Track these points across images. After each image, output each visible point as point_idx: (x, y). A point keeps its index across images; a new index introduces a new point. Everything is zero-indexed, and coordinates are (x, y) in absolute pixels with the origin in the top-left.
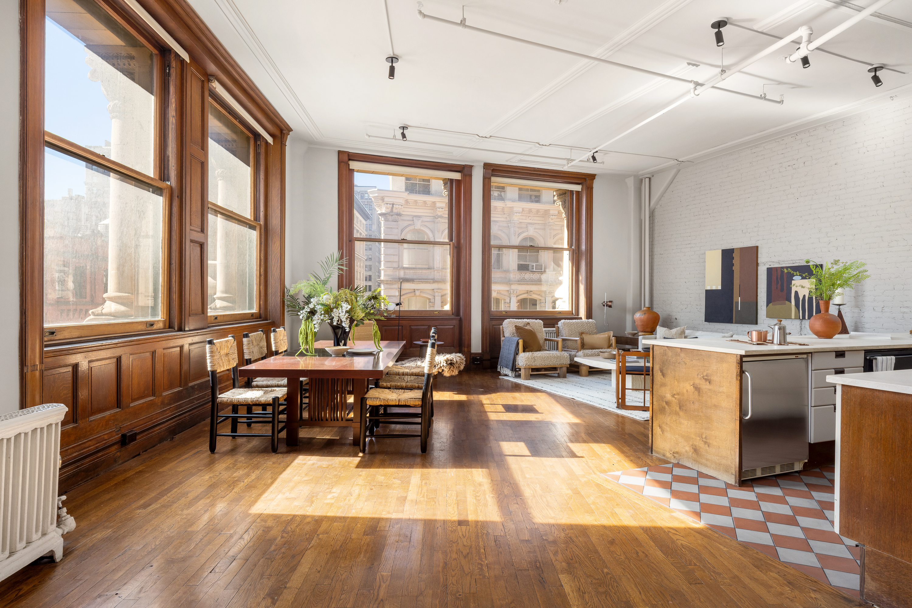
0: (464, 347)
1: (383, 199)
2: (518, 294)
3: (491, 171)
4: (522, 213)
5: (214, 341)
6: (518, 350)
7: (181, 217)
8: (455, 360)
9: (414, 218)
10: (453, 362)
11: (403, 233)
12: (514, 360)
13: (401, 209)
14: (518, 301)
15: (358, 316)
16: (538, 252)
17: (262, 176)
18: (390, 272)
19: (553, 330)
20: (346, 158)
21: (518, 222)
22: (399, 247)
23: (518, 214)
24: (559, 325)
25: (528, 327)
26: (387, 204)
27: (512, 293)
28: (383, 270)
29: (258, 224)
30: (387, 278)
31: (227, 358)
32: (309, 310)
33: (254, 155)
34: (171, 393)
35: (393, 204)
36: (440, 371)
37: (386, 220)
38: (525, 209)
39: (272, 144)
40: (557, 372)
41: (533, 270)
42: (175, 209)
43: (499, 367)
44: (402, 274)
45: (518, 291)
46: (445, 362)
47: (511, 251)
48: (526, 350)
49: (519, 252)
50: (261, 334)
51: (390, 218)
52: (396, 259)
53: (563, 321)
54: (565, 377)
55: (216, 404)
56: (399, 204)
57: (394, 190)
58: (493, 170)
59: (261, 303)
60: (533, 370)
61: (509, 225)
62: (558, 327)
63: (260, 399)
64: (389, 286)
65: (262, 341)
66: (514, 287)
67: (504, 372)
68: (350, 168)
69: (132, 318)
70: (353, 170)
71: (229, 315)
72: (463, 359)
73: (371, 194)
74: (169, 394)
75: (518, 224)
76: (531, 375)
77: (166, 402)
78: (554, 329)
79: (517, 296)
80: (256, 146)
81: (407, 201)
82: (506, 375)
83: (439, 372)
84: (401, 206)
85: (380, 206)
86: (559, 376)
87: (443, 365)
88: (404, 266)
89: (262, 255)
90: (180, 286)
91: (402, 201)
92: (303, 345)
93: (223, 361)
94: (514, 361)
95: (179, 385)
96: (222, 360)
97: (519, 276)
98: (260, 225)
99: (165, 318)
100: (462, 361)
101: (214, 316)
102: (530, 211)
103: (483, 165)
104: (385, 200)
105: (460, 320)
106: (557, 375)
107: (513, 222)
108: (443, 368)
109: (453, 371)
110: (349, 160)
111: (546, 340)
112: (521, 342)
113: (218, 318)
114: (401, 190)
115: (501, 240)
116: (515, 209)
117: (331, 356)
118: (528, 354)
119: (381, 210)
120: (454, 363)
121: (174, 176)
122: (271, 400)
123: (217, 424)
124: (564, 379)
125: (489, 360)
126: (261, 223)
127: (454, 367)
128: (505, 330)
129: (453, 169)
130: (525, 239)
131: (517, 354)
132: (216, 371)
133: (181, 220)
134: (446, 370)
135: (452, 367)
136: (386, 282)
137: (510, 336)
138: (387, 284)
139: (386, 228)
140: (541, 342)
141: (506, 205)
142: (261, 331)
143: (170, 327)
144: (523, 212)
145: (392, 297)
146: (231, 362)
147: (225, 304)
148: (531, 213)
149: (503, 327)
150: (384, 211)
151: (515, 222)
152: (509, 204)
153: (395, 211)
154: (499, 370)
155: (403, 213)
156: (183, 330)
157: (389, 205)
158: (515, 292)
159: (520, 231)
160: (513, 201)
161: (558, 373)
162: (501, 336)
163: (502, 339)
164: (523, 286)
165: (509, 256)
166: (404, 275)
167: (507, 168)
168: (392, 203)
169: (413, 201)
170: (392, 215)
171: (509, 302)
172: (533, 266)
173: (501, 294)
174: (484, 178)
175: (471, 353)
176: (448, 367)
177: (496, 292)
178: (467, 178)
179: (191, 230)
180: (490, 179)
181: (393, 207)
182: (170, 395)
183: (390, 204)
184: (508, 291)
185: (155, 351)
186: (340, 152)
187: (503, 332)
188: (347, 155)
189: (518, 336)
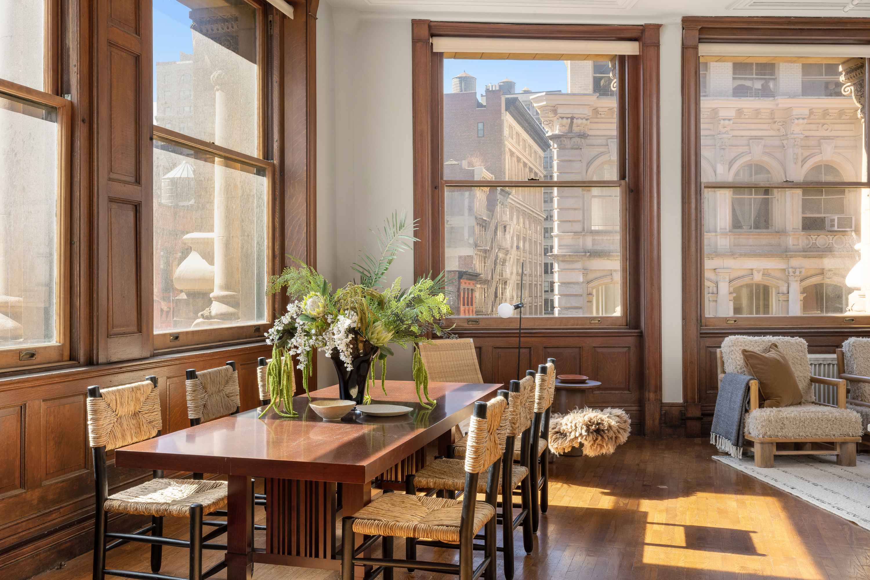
0: (649, 391)
1: (555, 111)
2: (804, 274)
3: (697, 33)
4: (809, 118)
5: (102, 391)
6: (749, 402)
7: (90, 158)
8: (606, 424)
9: (609, 141)
10: (602, 427)
11: (590, 169)
12: (741, 424)
13: (586, 125)
14: (805, 290)
15: (378, 340)
16: (843, 192)
17: (276, 78)
18: (569, 240)
19: (833, 359)
20: (425, 32)
21: (802, 136)
22: (583, 195)
23: (801, 121)
24: (843, 349)
25: (772, 354)
26: (562, 118)
27: (791, 274)
28: (557, 236)
29: (269, 164)
30: (564, 252)
31: (134, 422)
32: (280, 328)
33: (263, 41)
34: (62, 482)
35: (572, 118)
36: (577, 445)
37: (561, 148)
38: (814, 111)
39: (292, 17)
40: (835, 453)
41: (833, 229)
42: (80, 143)
43: (713, 436)
44: (589, 242)
45: (803, 270)
46: (585, 428)
47: (789, 193)
48: (767, 402)
49: (804, 195)
50: (227, 370)
51: (568, 143)
52: (578, 215)
53: (852, 340)
54: (851, 463)
55: (103, 513)
56: (582, 116)
57: (575, 92)
58: (702, 30)
59: (276, 306)
60: (781, 446)
61: (785, 142)
62: (843, 354)
63: (171, 507)
64: (567, 266)
65: (230, 383)
66: (795, 262)
67: (723, 447)
68: (435, 50)
69: (22, 340)
70: (440, 56)
71: (206, 331)
72: (625, 422)
73: (537, 102)
74: (57, 483)
75: (802, 139)
76: (776, 457)
77: (51, 497)
78: (835, 356)
79: (801, 281)
80: (267, 25)
81: (596, 111)
82: (727, 454)
83: (573, 448)
84: (587, 120)
85: (550, 123)
86: (839, 462)
87: (581, 434)
88: (593, 228)
89: (277, 220)
90: (90, 283)
91: (587, 112)
92: (273, 396)
93: (125, 426)
94: (740, 426)
95: (83, 465)
96: (121, 424)
97: (806, 241)
98: (274, 165)
99: (62, 342)
100: (623, 426)
101: (171, 335)
102: (826, 113)
103: (679, 21)
104: (560, 111)
105: (641, 336)
106: (834, 458)
107: (792, 136)
108: (579, 440)
109: (602, 446)
110: (432, 35)
111: (813, 380)
112: (754, 386)
113: (181, 338)
114: (586, 92)
115: (768, 172)
116: (795, 112)
117: (321, 420)
118: (768, 412)
119: (552, 131)
120: (603, 431)
121: (76, 84)
122: (188, 512)
123: (105, 550)
124: (850, 469)
125: (698, 419)
126: (275, 162)
127: (603, 437)
128: (725, 359)
129: (622, 36)
130: (817, 168)
131: (747, 411)
132: (105, 447)
133: (90, 162)
134: (586, 443)
135: (600, 438)
136: (562, 259)
137: (735, 371)
138: (563, 261)
139: (561, 161)
140: (802, 385)
141: (777, 105)
142: (230, 364)
143: (73, 357)
144: (812, 117)
145: (572, 286)
146: (145, 428)
147: (223, 308)
148: (828, 117)
149: (721, 353)
150: (557, 132)
151: (796, 136)
152: (783, 102)
153: (575, 129)
154: (713, 442)
155: (590, 133)
156: (95, 362)
157: (565, 119)
158: (797, 273)
159: (806, 154)
160: (792, 96)
161: (837, 455)
162: (719, 370)
163: (721, 376)
164: (812, 260)
165: (785, 202)
166: (593, 245)
167: (735, 22)
168: (570, 116)
169: (606, 109)
170: (571, 138)
171: (785, 291)
172: (833, 221)
173: (769, 275)
174: (685, 48)
175: (662, 403)
176: (590, 438)
177: (761, 273)
178: (652, 51)
179: (110, 179)
180: (696, 48)
181: (572, 123)
182: (59, 485)
183: (567, 118)
184: (784, 270)
185: (25, 404)
186: (415, 23)
187: (723, 363)
188: (427, 26)
189: (750, 373)
